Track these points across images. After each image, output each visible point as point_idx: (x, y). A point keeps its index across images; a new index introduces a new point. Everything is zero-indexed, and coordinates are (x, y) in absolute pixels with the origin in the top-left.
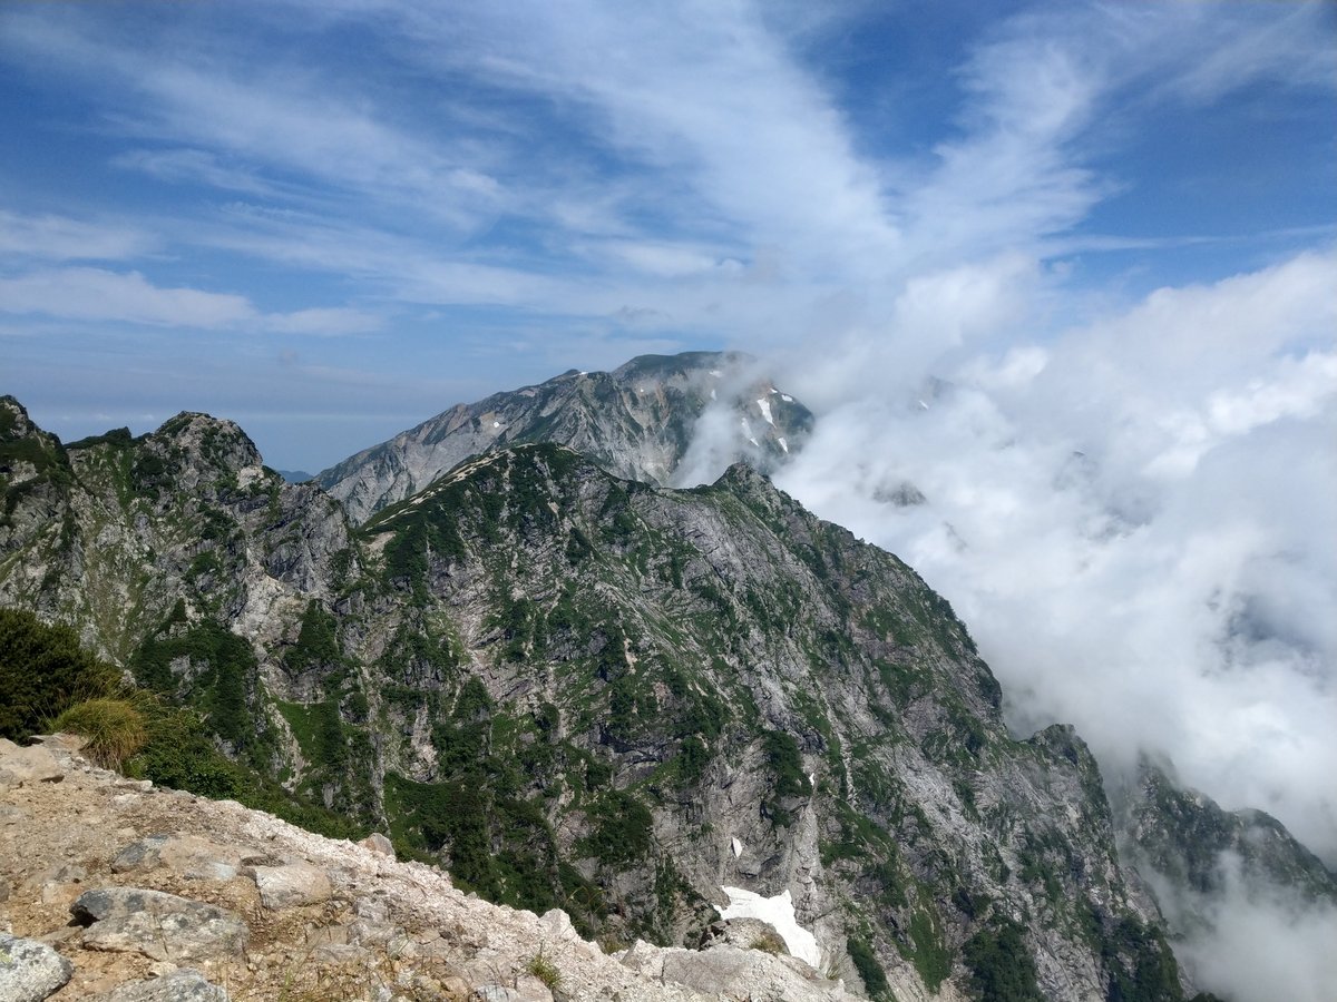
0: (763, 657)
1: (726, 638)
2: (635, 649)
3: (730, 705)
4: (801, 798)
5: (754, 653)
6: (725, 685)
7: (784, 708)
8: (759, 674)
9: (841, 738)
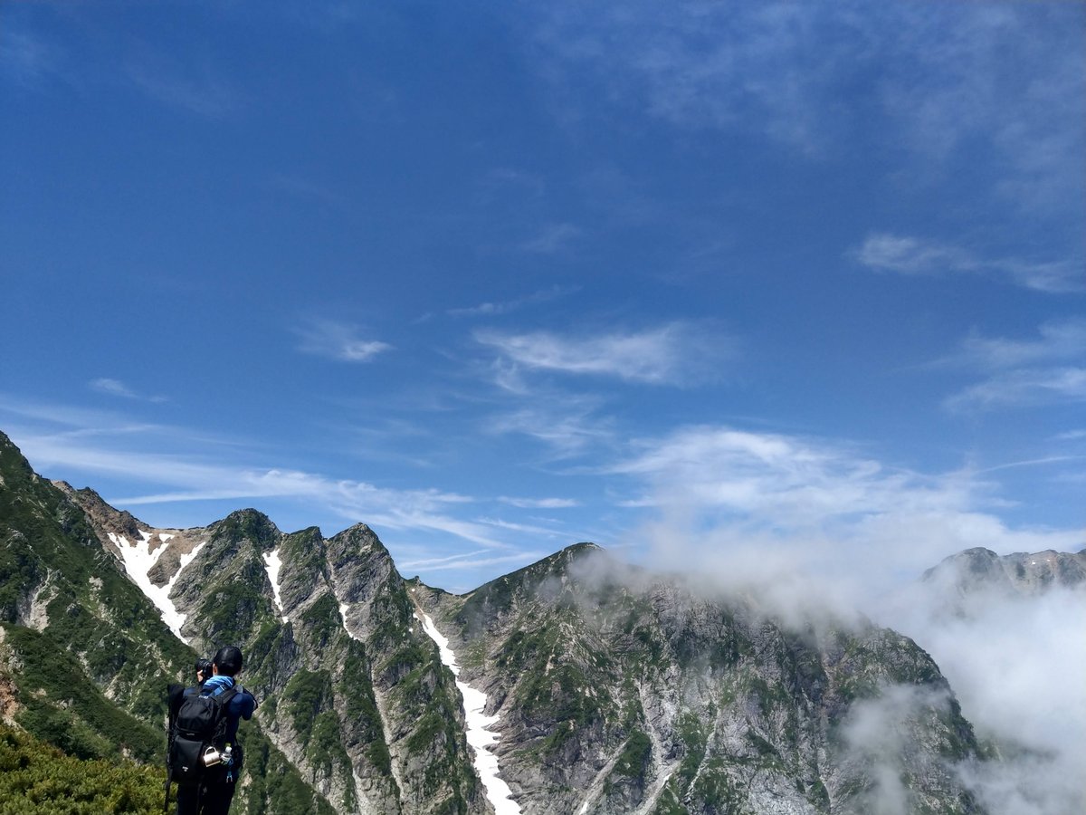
0: (673, 687)
1: (646, 669)
2: (554, 661)
3: (619, 712)
4: (623, 776)
5: (667, 684)
6: (622, 699)
7: (669, 723)
8: (662, 697)
9: (708, 752)
